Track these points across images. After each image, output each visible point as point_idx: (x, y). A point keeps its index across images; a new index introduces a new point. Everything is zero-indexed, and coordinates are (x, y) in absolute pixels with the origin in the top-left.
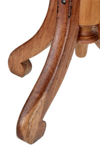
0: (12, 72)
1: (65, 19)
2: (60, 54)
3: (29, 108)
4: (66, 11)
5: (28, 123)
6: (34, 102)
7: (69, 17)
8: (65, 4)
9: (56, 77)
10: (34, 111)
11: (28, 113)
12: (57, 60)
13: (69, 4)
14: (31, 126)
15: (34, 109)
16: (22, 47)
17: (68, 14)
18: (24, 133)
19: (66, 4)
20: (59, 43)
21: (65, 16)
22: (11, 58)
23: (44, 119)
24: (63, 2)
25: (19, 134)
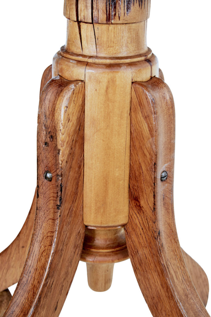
1: (52, 211)
2: (39, 283)
4: (52, 195)
7: (58, 207)
8: (50, 180)
12: (34, 294)
13: (57, 181)
17: (56, 200)
19: (53, 181)
20: (39, 260)
21: (51, 204)
24: (46, 177)
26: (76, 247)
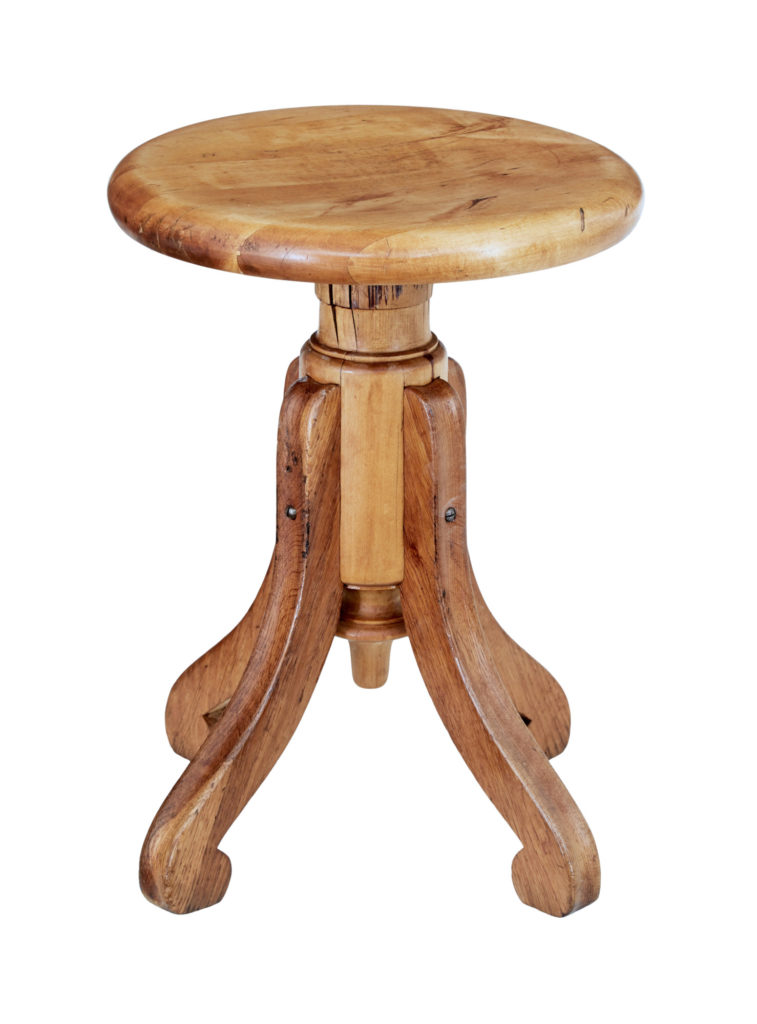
0: (176, 750)
1: (296, 560)
2: (277, 659)
3: (177, 804)
4: (296, 538)
5: (170, 844)
6: (194, 788)
7: (303, 555)
8: (293, 518)
9: (264, 723)
10: (189, 810)
11: (173, 816)
12: (270, 675)
13: (302, 519)
14: (178, 852)
15: (192, 806)
16: (207, 661)
17: (301, 546)
18: (158, 876)
19: (297, 520)
20: (278, 629)
21: (295, 552)
22: (175, 698)
23: (221, 847)
24: (288, 515)
25: (148, 883)
26: (330, 613)
